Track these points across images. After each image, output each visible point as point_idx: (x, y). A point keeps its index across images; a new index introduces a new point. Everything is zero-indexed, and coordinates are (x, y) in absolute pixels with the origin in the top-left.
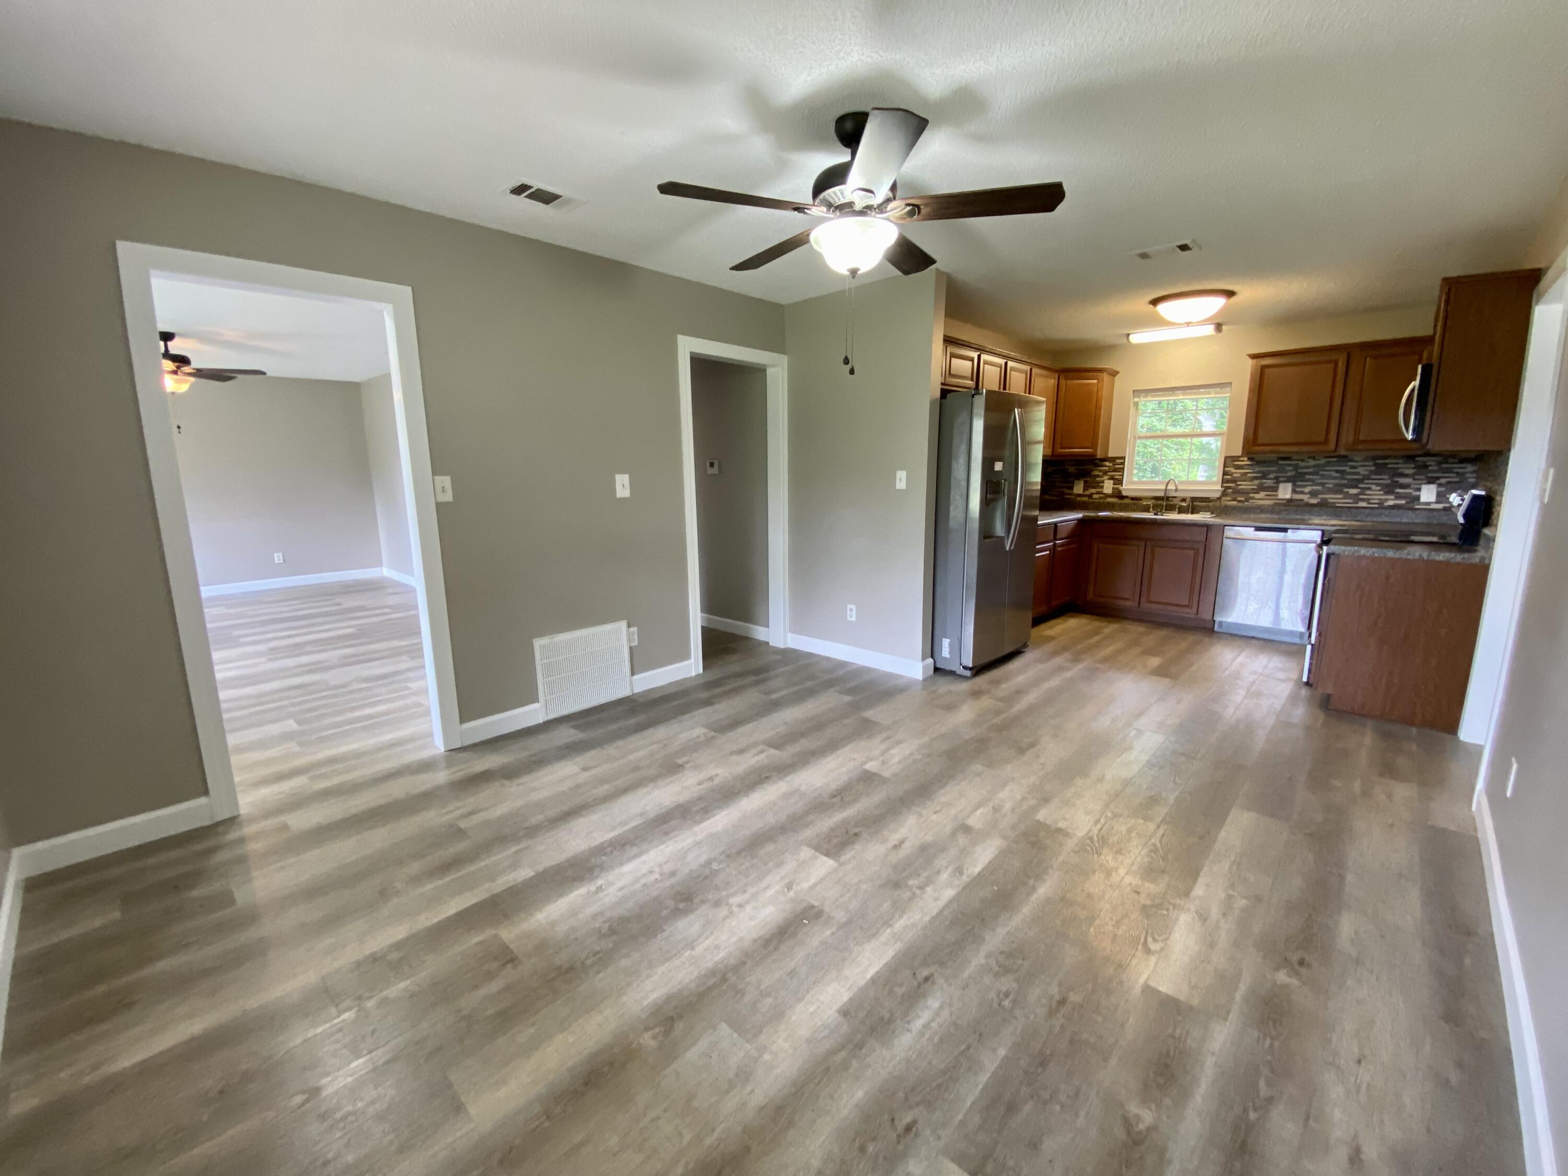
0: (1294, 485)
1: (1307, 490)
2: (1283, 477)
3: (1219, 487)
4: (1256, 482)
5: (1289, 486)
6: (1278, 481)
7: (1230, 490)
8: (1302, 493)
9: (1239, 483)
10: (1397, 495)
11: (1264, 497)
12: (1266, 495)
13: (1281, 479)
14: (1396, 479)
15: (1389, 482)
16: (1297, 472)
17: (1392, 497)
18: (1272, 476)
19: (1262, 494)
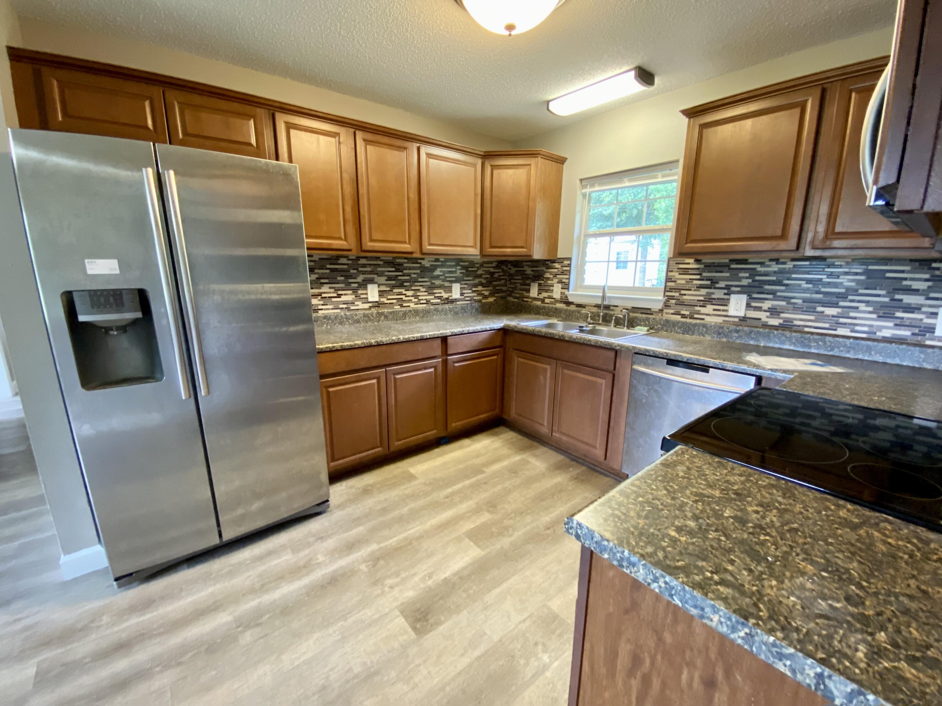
0: (751, 298)
1: (766, 305)
2: (736, 286)
3: (661, 297)
4: (704, 291)
5: (744, 298)
6: (729, 290)
7: (674, 301)
8: (759, 309)
9: (683, 292)
10: (898, 322)
11: (713, 312)
12: (714, 310)
13: (733, 289)
14: (897, 297)
15: (887, 300)
16: (754, 281)
17: (891, 324)
18: (722, 284)
19: (709, 309)
